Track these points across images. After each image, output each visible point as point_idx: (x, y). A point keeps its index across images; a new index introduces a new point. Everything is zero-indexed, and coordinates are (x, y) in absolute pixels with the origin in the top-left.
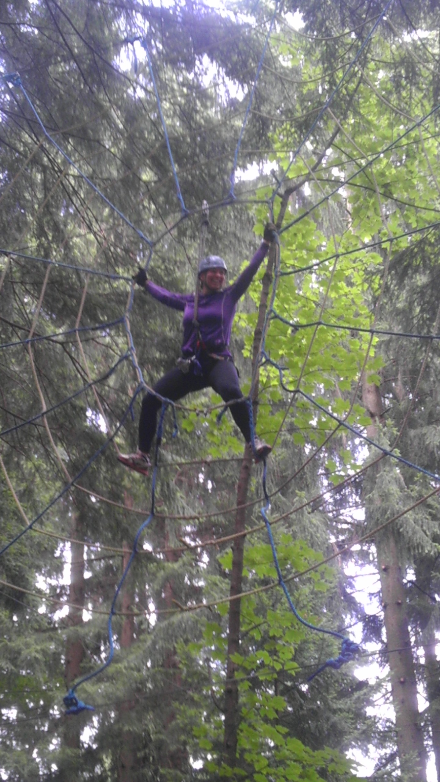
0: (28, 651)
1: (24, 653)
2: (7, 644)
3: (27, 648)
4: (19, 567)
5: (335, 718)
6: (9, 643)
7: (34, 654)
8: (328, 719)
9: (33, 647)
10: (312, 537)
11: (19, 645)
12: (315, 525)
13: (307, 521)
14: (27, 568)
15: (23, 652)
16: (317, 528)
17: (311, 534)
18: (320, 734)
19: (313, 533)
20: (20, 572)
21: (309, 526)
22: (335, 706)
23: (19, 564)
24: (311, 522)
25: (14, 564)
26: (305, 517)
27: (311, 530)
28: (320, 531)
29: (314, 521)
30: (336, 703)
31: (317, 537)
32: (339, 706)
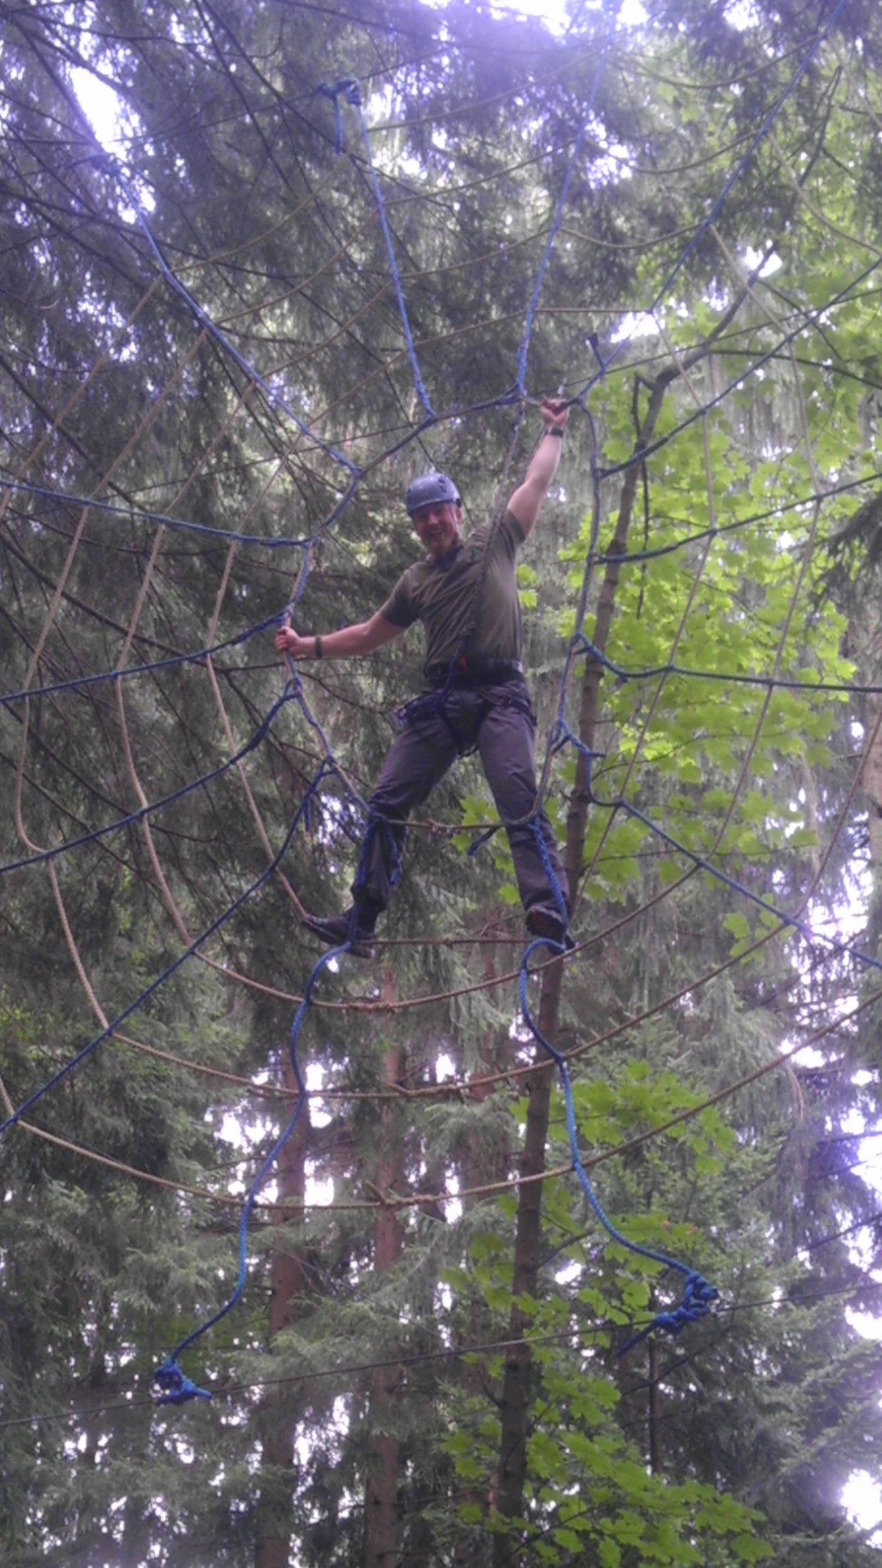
0: (182, 1271)
1: (177, 1275)
2: (141, 1258)
3: (182, 1267)
4: (155, 1102)
5: (765, 1423)
6: (145, 1257)
7: (194, 1278)
8: (752, 1423)
9: (194, 1264)
10: (744, 1057)
11: (165, 1262)
12: (751, 1034)
13: (734, 1025)
14: (170, 1104)
15: (172, 1275)
16: (757, 1039)
17: (743, 1052)
18: (738, 1452)
19: (747, 1051)
20: (157, 1113)
21: (738, 1034)
22: (766, 1399)
23: (154, 1096)
24: (741, 1028)
25: (144, 1097)
26: (729, 1017)
27: (742, 1043)
28: (761, 1046)
29: (750, 1025)
30: (768, 1394)
31: (755, 1058)
32: (774, 1399)
